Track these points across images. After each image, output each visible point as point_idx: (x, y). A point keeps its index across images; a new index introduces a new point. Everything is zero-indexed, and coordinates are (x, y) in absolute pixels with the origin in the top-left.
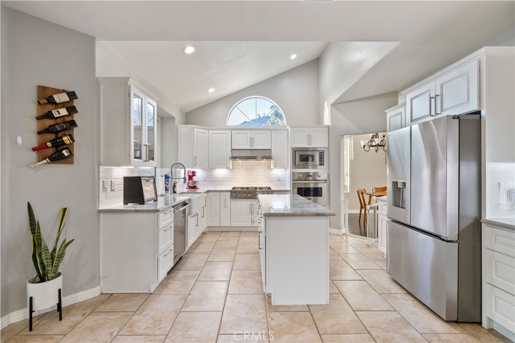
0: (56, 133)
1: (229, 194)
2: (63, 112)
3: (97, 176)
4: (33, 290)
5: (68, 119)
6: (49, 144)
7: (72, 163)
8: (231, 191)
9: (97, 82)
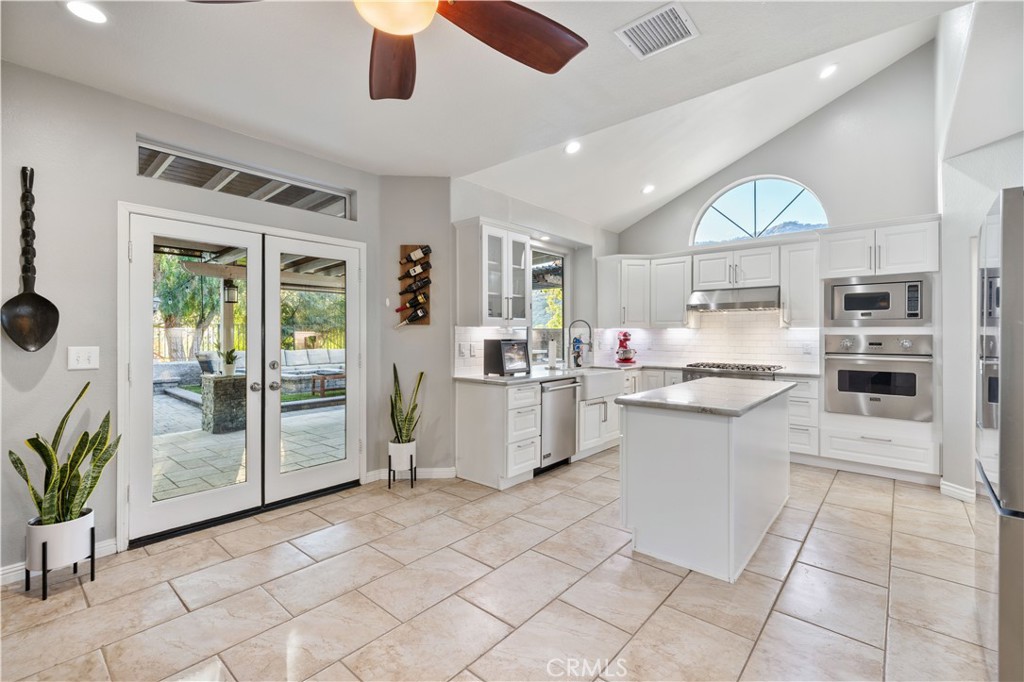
0: (414, 292)
1: (680, 374)
2: (419, 269)
3: (452, 337)
4: (395, 449)
5: (424, 275)
6: (408, 305)
7: (428, 323)
8: (683, 370)
9: (454, 229)
